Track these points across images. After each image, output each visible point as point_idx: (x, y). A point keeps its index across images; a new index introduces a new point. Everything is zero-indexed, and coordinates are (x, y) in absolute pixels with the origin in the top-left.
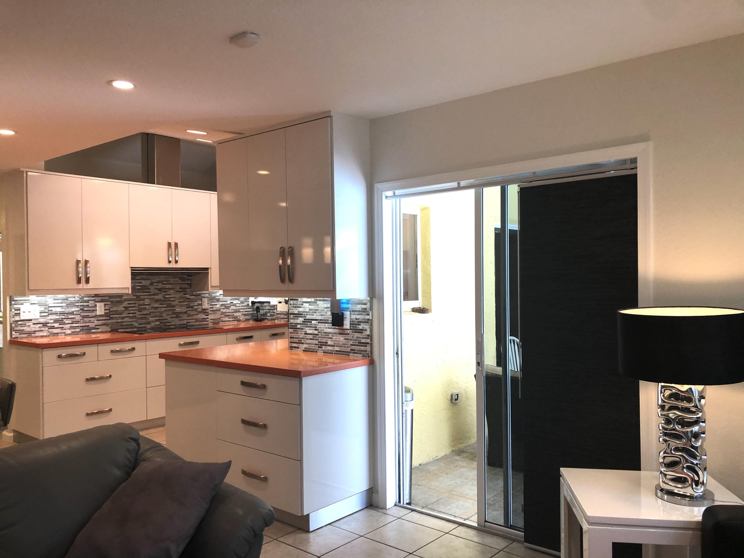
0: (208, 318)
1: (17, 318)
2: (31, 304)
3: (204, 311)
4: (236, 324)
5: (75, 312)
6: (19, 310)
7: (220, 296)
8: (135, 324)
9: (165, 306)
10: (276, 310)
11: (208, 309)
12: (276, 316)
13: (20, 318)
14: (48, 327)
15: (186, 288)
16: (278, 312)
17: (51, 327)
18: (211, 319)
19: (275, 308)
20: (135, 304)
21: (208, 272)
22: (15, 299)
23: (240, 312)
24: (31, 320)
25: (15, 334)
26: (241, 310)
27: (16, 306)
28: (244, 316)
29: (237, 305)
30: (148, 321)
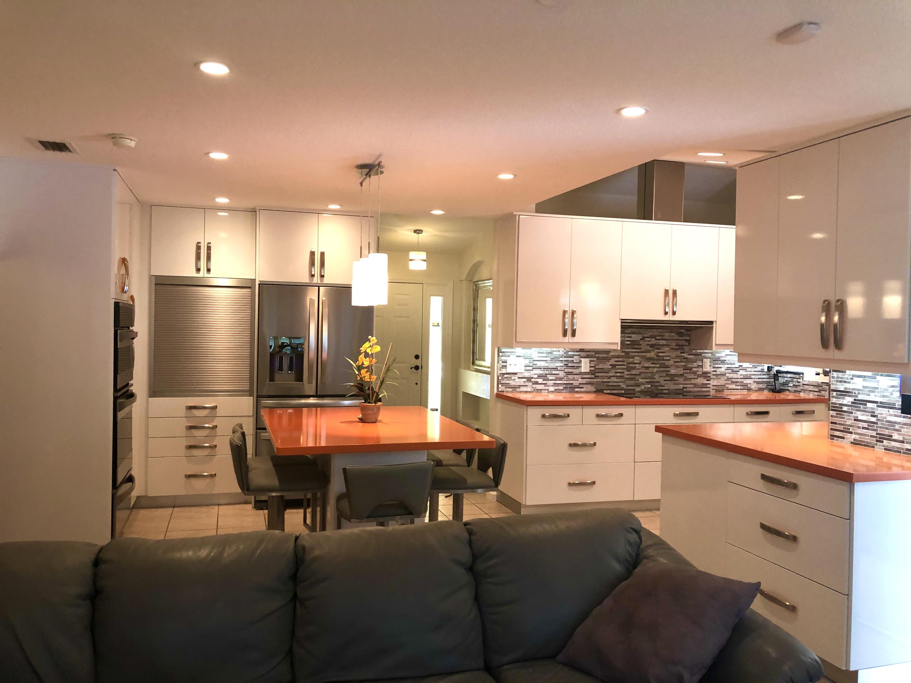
0: (709, 384)
1: (504, 371)
2: (517, 356)
3: (705, 375)
4: (746, 393)
5: (559, 368)
6: (506, 362)
7: (726, 357)
8: (623, 386)
9: (658, 366)
10: (803, 379)
11: (710, 373)
12: (802, 388)
13: (506, 370)
14: (532, 382)
15: (684, 345)
16: (805, 383)
17: (534, 382)
18: (713, 386)
19: (801, 377)
20: (623, 361)
21: (713, 327)
22: (503, 350)
23: (752, 378)
24: (516, 374)
25: (501, 388)
26: (752, 377)
27: (503, 358)
28: (757, 384)
29: (748, 369)
30: (637, 382)
